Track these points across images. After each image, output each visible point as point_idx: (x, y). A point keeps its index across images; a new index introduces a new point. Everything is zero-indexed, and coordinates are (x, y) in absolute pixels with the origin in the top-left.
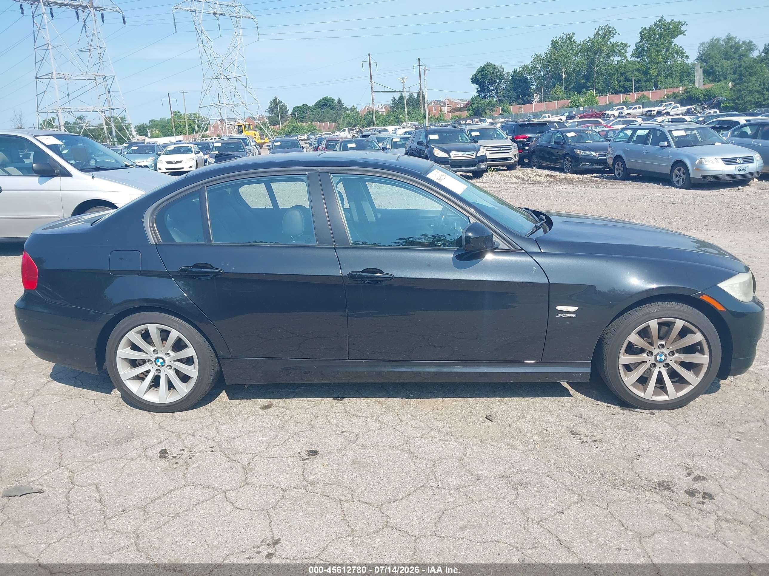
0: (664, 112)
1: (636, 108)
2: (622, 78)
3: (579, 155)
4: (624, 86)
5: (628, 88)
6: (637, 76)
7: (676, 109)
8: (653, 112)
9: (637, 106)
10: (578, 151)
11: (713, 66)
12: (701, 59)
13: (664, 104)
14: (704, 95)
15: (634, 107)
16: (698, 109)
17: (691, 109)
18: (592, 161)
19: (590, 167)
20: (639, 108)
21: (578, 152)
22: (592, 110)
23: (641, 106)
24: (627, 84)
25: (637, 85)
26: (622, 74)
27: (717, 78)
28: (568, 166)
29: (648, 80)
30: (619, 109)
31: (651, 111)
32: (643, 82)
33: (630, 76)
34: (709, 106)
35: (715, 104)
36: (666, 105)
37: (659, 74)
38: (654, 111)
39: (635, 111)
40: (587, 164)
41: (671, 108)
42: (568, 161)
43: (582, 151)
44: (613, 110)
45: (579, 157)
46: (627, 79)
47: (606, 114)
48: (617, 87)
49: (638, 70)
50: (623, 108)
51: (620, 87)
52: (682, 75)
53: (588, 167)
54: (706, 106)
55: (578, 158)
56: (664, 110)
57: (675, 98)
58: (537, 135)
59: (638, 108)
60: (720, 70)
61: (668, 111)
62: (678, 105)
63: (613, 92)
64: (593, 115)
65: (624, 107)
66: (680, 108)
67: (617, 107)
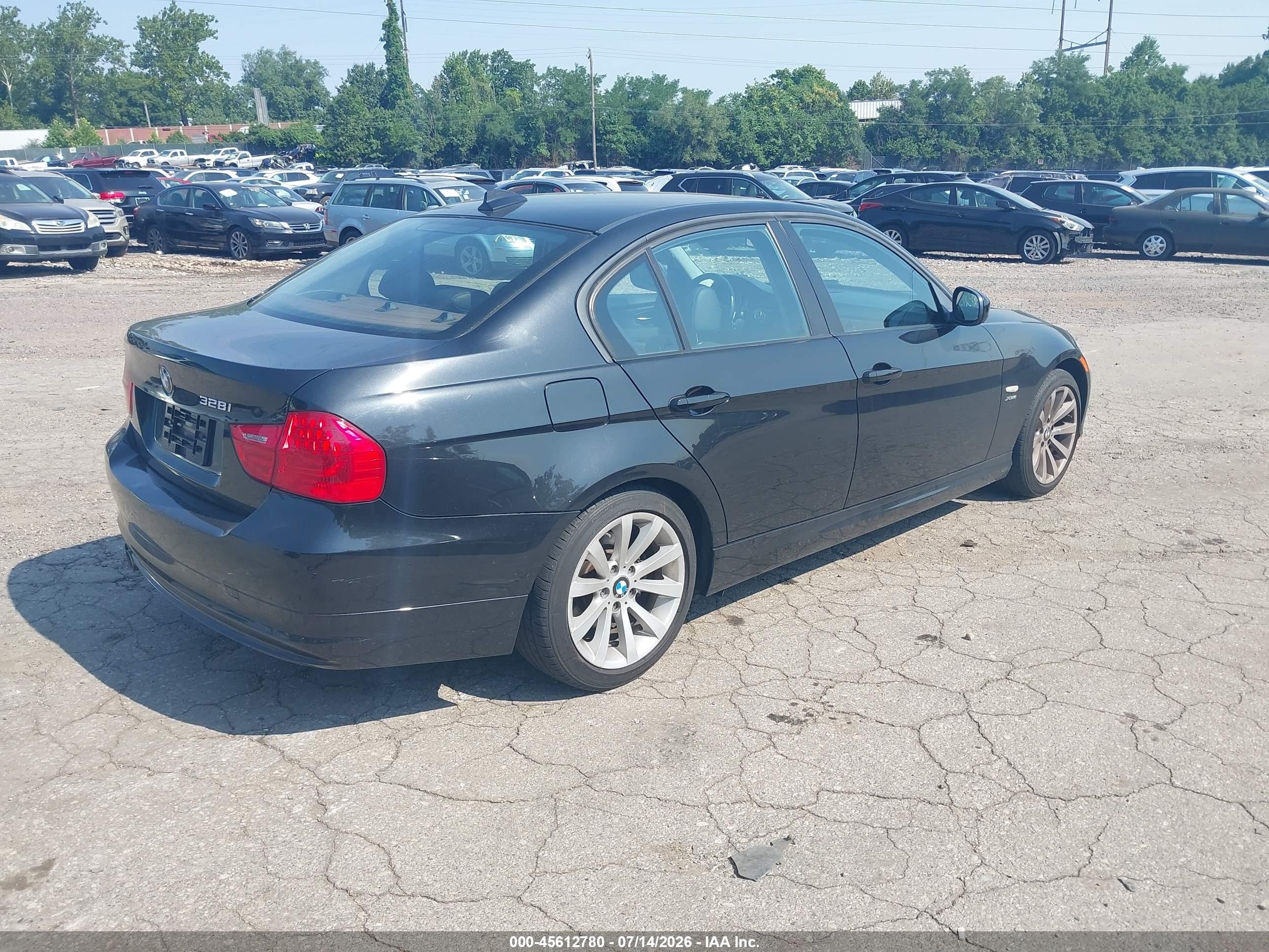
0: (228, 162)
1: (175, 154)
2: (123, 100)
3: (259, 228)
4: (129, 115)
5: (138, 119)
6: (150, 100)
7: (245, 160)
8: (207, 163)
9: (178, 151)
10: (257, 220)
11: (272, 94)
12: (250, 81)
13: (223, 150)
14: (281, 140)
15: (173, 151)
16: (279, 160)
17: (269, 160)
18: (285, 238)
19: (284, 248)
20: (182, 154)
21: (258, 222)
22: (96, 154)
23: (184, 152)
24: (135, 111)
25: (153, 114)
26: (123, 94)
27: (280, 113)
28: (240, 248)
29: (168, 108)
30: (145, 154)
31: (203, 160)
32: (161, 110)
33: (137, 97)
34: (295, 157)
35: (304, 154)
36: (226, 152)
37: (187, 100)
38: (209, 160)
39: (175, 158)
40: (276, 242)
41: (238, 157)
42: (238, 240)
43: (265, 222)
44: (135, 154)
45: (262, 231)
46: (132, 103)
47: (123, 161)
48: (118, 117)
49: (150, 89)
50: (152, 153)
51: (122, 115)
52: (226, 105)
53: (279, 248)
54: (291, 157)
55: (260, 233)
56: (227, 160)
57: (236, 141)
58: (140, 193)
59: (179, 154)
60: (284, 102)
61: (234, 161)
62: (248, 153)
63: (111, 123)
64: (98, 162)
65: (154, 151)
66: (251, 158)
67: (142, 151)
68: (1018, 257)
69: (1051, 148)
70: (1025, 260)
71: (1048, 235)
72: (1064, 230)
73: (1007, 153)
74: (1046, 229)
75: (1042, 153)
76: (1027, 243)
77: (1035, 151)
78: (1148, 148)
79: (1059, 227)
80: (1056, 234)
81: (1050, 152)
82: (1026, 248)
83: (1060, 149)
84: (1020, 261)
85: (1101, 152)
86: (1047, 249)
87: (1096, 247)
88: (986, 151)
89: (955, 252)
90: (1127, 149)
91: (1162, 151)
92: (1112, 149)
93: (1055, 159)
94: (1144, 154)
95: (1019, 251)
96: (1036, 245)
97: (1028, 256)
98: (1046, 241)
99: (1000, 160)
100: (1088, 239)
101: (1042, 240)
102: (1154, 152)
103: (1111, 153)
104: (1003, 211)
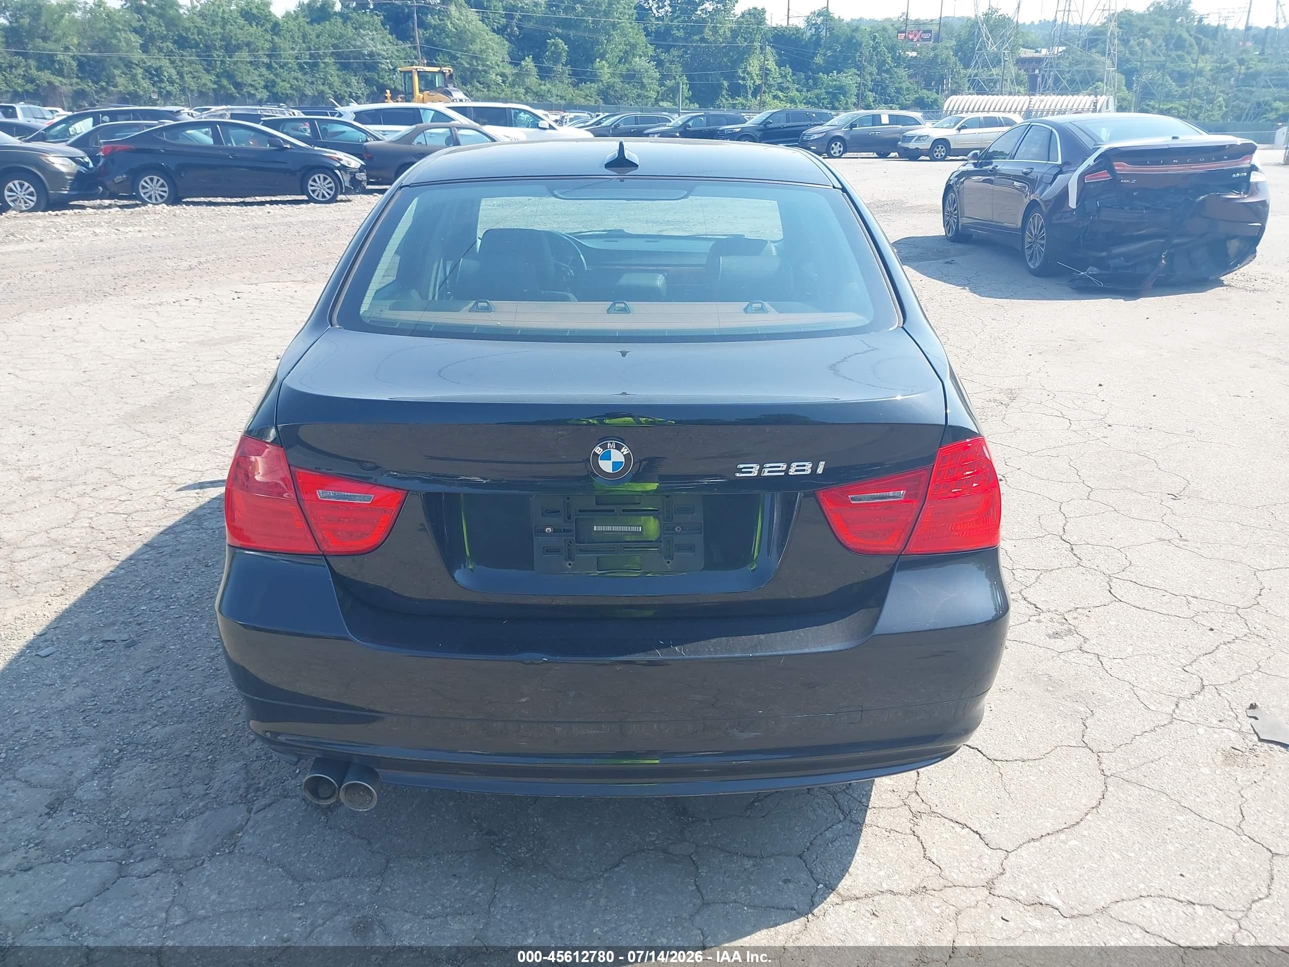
68: (305, 197)
69: (162, 81)
70: (311, 200)
71: (330, 173)
72: (344, 168)
73: (115, 86)
74: (328, 169)
75: (153, 86)
76: (311, 182)
77: (145, 84)
78: (259, 83)
79: (339, 165)
80: (337, 171)
81: (163, 85)
82: (310, 188)
83: (172, 82)
84: (307, 202)
85: (215, 86)
86: (332, 187)
87: (369, 183)
88: (90, 84)
89: (216, 197)
90: (239, 83)
91: (274, 86)
92: (225, 82)
93: (169, 93)
94: (257, 89)
95: (304, 191)
96: (320, 184)
97: (314, 196)
98: (329, 180)
99: (109, 94)
100: (362, 176)
101: (325, 179)
102: (266, 87)
103: (223, 87)
104: (277, 150)
